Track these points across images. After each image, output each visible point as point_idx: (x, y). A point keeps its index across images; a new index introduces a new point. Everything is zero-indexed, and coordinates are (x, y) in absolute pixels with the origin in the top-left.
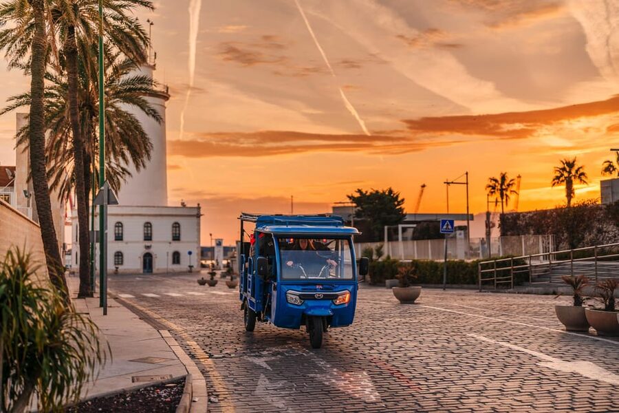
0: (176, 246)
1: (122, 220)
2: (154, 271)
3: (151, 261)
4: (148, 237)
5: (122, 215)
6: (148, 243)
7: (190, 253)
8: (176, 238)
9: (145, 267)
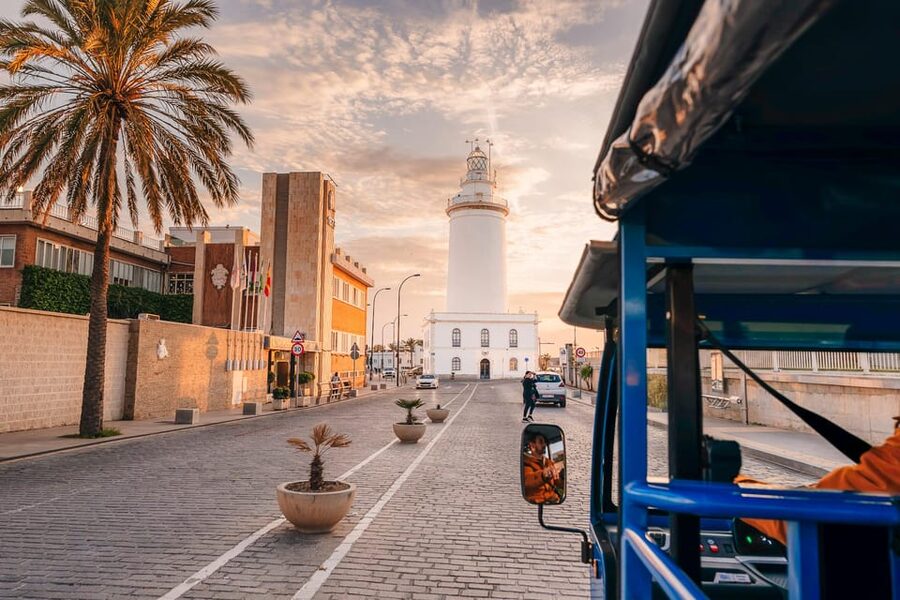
0: (514, 353)
1: (459, 326)
2: (492, 377)
3: (488, 367)
4: (485, 344)
5: (460, 322)
6: (486, 349)
7: (527, 360)
8: (514, 345)
9: (482, 373)
